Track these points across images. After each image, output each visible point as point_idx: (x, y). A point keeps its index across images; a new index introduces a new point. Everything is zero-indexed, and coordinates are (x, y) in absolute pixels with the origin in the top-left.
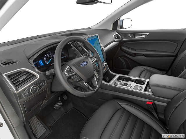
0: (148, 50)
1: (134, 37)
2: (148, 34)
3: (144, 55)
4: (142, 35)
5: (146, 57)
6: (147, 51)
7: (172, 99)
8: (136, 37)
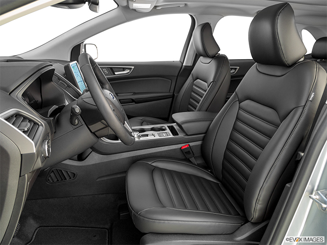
0: (136, 92)
1: (112, 74)
2: (133, 67)
3: (133, 101)
4: (124, 69)
5: (136, 103)
6: (135, 94)
7: (205, 133)
8: (116, 73)
